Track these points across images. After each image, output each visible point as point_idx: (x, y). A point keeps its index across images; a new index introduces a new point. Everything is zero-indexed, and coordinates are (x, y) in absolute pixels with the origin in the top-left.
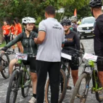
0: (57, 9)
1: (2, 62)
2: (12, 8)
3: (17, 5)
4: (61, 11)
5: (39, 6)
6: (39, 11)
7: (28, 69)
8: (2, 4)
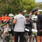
0: (24, 11)
1: (1, 32)
2: (5, 10)
3: (7, 9)
4: (25, 11)
5: (16, 9)
6: (16, 11)
7: (11, 35)
8: (1, 8)
